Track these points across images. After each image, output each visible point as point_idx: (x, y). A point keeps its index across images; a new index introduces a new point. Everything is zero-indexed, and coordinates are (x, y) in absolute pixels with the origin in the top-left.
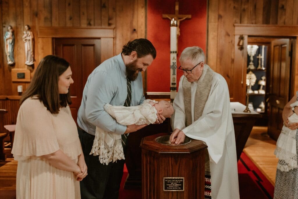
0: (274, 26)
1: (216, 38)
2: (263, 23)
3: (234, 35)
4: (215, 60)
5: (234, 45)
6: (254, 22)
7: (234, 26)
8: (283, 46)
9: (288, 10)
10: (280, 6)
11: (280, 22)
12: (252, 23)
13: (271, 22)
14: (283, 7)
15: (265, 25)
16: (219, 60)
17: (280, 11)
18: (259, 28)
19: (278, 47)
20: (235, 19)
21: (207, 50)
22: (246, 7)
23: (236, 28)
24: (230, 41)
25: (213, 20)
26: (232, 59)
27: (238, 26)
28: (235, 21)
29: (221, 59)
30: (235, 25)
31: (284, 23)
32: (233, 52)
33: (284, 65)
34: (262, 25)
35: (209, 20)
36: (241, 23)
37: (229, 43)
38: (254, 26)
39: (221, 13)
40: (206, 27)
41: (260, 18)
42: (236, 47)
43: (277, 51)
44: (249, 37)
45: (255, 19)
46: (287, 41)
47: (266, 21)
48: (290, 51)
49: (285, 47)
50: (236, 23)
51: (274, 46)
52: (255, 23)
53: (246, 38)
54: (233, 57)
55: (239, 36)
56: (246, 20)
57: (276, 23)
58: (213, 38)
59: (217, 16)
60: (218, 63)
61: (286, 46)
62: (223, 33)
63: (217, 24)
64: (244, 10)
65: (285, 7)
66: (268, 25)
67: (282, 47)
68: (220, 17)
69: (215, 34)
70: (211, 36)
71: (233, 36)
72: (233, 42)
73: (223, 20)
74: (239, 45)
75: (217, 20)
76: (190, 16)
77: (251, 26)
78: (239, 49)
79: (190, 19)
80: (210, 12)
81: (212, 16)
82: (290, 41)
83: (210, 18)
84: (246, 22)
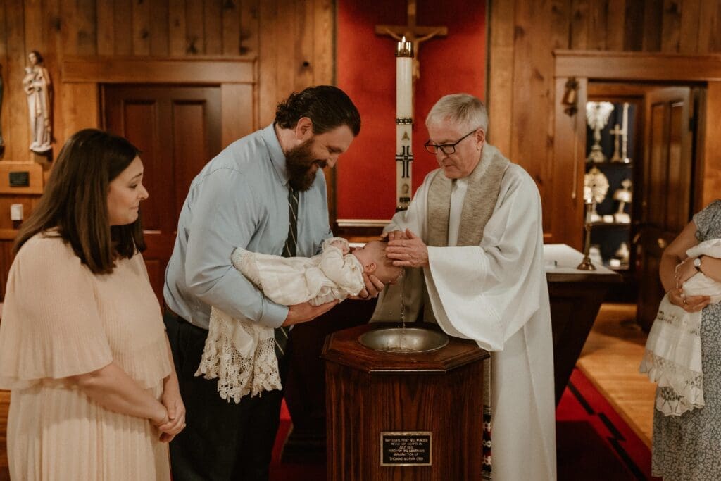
0: (653, 56)
1: (509, 84)
2: (625, 49)
3: (555, 78)
4: (507, 140)
5: (553, 103)
6: (602, 44)
7: (554, 55)
8: (675, 105)
9: (687, 16)
10: (666, 5)
11: (668, 45)
12: (599, 49)
13: (644, 46)
14: (674, 9)
15: (631, 53)
16: (516, 140)
17: (666, 19)
18: (615, 61)
19: (661, 107)
20: (555, 38)
22: (583, 7)
23: (559, 60)
24: (544, 92)
25: (500, 41)
26: (548, 136)
27: (564, 55)
28: (557, 42)
29: (521, 138)
30: (557, 52)
31: (678, 47)
32: (551, 118)
33: (676, 150)
34: (624, 53)
35: (493, 40)
36: (570, 47)
37: (542, 96)
38: (602, 56)
39: (522, 23)
40: (486, 57)
41: (619, 37)
42: (560, 108)
43: (659, 118)
44: (591, 84)
45: (606, 38)
46: (685, 91)
47: (633, 44)
48: (692, 115)
49: (680, 108)
50: (558, 47)
51: (653, 106)
52: (607, 49)
53: (583, 84)
54: (551, 133)
55: (565, 81)
56: (582, 40)
57: (658, 47)
58: (503, 86)
59: (512, 32)
60: (516, 148)
61: (680, 104)
62: (527, 73)
63: (511, 49)
64: (579, 16)
65: (679, 10)
66: (639, 53)
67: (671, 108)
68: (519, 32)
69: (507, 74)
70: (496, 80)
71: (552, 80)
72: (551, 94)
73: (526, 38)
74: (565, 101)
75: (511, 41)
76: (444, 31)
77: (594, 56)
78: (566, 111)
79: (444, 37)
80: (494, 21)
81: (500, 31)
82: (691, 93)
83: (494, 34)
84: (583, 44)
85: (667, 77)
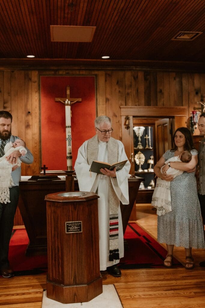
0: (155, 108)
2: (145, 105)
3: (121, 116)
5: (121, 125)
6: (137, 104)
7: (120, 108)
9: (166, 94)
10: (158, 90)
11: (160, 104)
12: (136, 106)
13: (152, 105)
14: (161, 91)
15: (147, 107)
17: (159, 95)
18: (142, 109)
19: (160, 126)
20: (120, 102)
22: (129, 91)
23: (122, 109)
24: (118, 121)
25: (101, 103)
26: (120, 137)
27: (124, 108)
28: (121, 103)
30: (121, 107)
31: (163, 104)
32: (121, 131)
34: (144, 107)
35: (98, 103)
36: (126, 105)
37: (117, 123)
38: (137, 108)
39: (108, 97)
40: (96, 108)
41: (143, 101)
42: (123, 127)
43: (160, 131)
44: (134, 119)
45: (138, 102)
46: (167, 120)
47: (148, 103)
48: (171, 129)
49: (166, 126)
50: (121, 105)
51: (158, 126)
52: (139, 105)
53: (131, 118)
54: (121, 136)
55: (125, 117)
56: (130, 102)
57: (157, 105)
59: (105, 100)
61: (167, 125)
62: (111, 115)
63: (105, 106)
64: (128, 94)
65: (163, 91)
66: (150, 107)
67: (163, 126)
68: (107, 100)
72: (120, 122)
73: (110, 102)
74: (125, 124)
75: (105, 103)
76: (80, 100)
77: (135, 108)
78: (126, 128)
79: (80, 102)
80: (98, 96)
81: (101, 100)
82: (170, 120)
83: (98, 101)
84: (130, 104)
85: (160, 115)
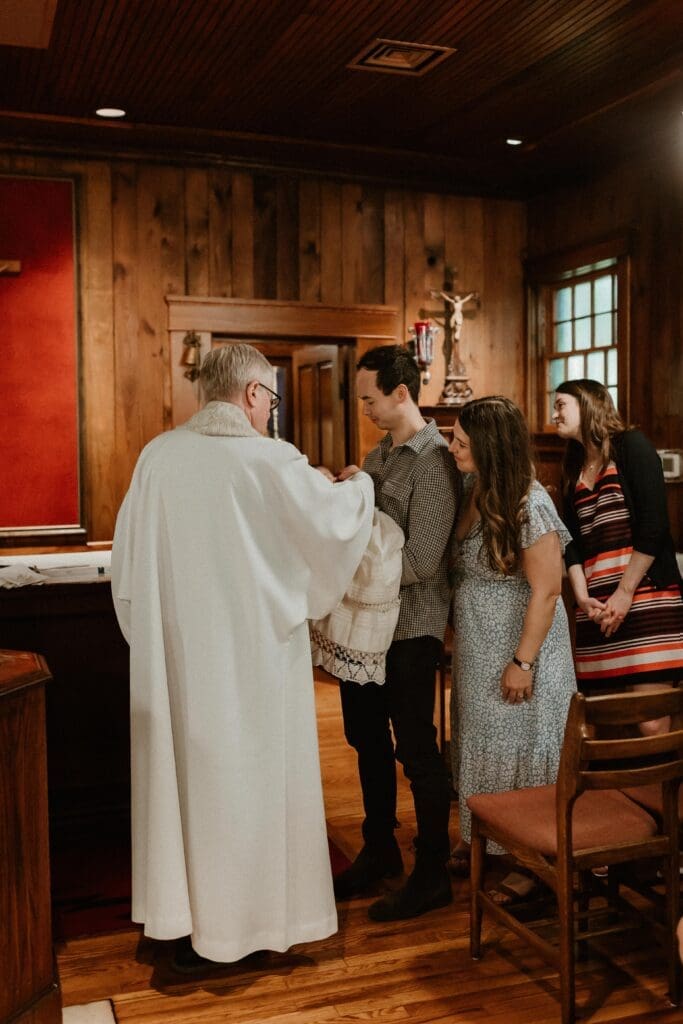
0: (291, 306)
1: (109, 338)
2: (256, 297)
3: (170, 332)
4: (110, 413)
5: (169, 364)
6: (228, 290)
7: (167, 303)
8: (323, 367)
9: (328, 260)
10: (303, 244)
11: (308, 293)
12: (224, 296)
13: (279, 293)
14: (312, 248)
15: (263, 302)
16: (121, 413)
17: (304, 261)
18: (244, 311)
19: (310, 370)
20: (167, 280)
21: (81, 380)
22: (201, 242)
23: (173, 308)
24: (157, 351)
25: (95, 282)
26: (164, 408)
27: (179, 302)
28: (170, 285)
29: (128, 410)
30: (170, 298)
31: (319, 296)
32: (167, 384)
33: (329, 427)
34: (253, 302)
35: (84, 279)
36: (187, 293)
37: (154, 355)
38: (228, 304)
39: (124, 259)
40: (75, 303)
41: (248, 282)
42: (178, 371)
43: (307, 386)
45: (232, 282)
46: (332, 350)
47: (266, 290)
48: (342, 381)
49: (328, 370)
50: (172, 292)
51: (301, 368)
52: (233, 296)
53: (206, 339)
54: (168, 403)
55: (183, 335)
56: (202, 283)
57: (296, 297)
58: (100, 341)
59: (109, 270)
60: (122, 423)
61: (329, 366)
62: (132, 324)
63: (110, 293)
64: (196, 252)
65: (317, 251)
66: (273, 302)
67: (320, 370)
68: (119, 271)
69: (106, 326)
70: (91, 334)
71: (166, 333)
72: (166, 354)
73: (129, 279)
74: (184, 362)
75: (110, 281)
76: (16, 266)
77: (219, 304)
78: (186, 375)
79: (16, 275)
80: (84, 256)
81: (94, 269)
82: (340, 352)
83: (85, 271)
84: (203, 289)
85: (309, 333)
